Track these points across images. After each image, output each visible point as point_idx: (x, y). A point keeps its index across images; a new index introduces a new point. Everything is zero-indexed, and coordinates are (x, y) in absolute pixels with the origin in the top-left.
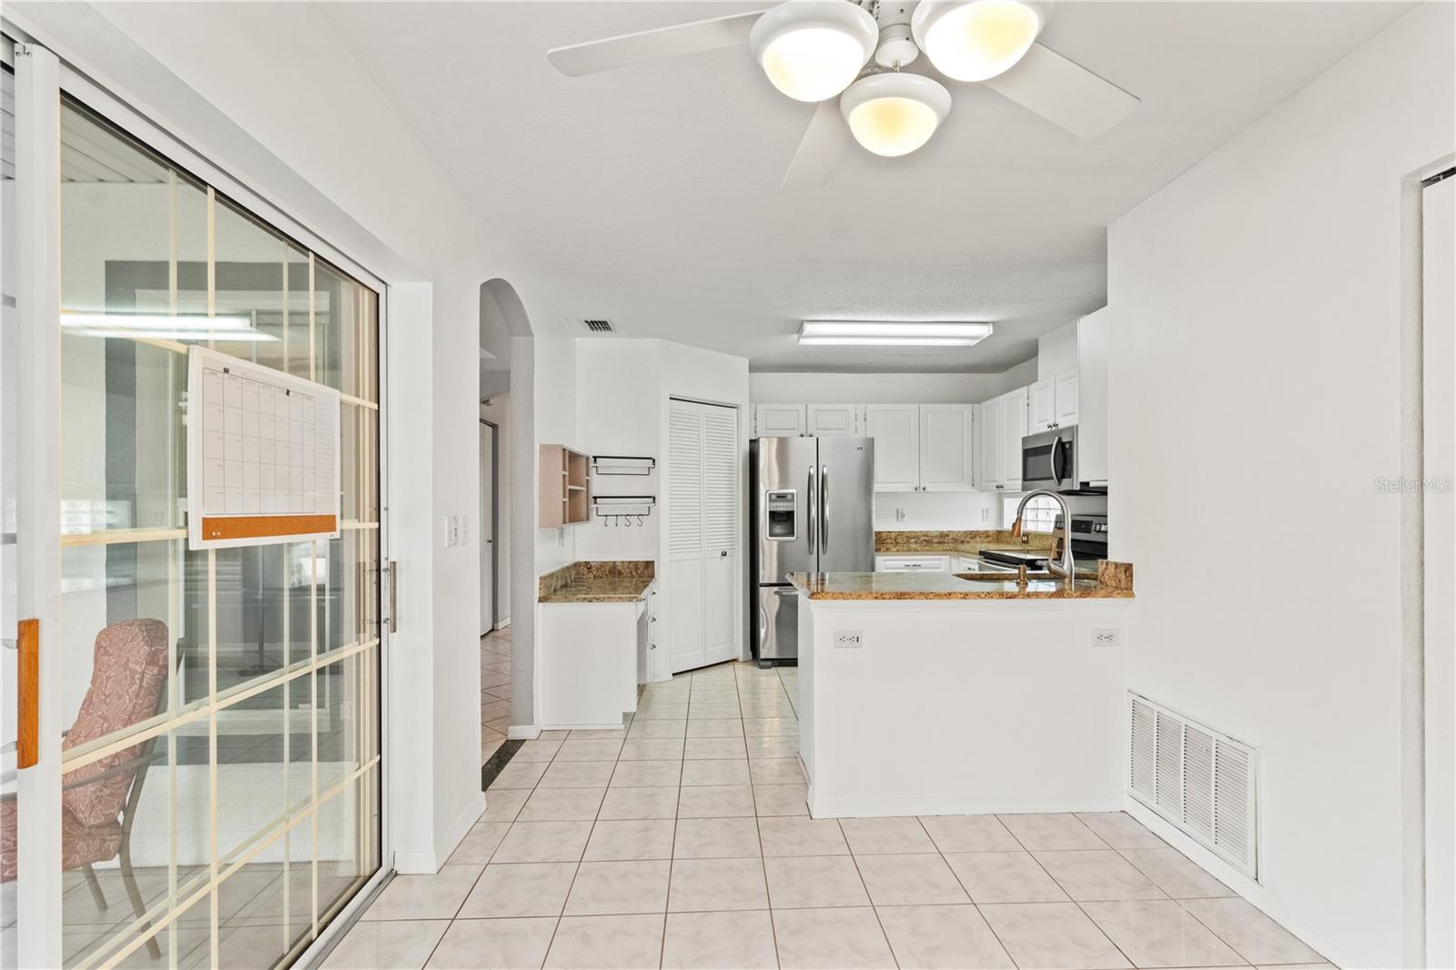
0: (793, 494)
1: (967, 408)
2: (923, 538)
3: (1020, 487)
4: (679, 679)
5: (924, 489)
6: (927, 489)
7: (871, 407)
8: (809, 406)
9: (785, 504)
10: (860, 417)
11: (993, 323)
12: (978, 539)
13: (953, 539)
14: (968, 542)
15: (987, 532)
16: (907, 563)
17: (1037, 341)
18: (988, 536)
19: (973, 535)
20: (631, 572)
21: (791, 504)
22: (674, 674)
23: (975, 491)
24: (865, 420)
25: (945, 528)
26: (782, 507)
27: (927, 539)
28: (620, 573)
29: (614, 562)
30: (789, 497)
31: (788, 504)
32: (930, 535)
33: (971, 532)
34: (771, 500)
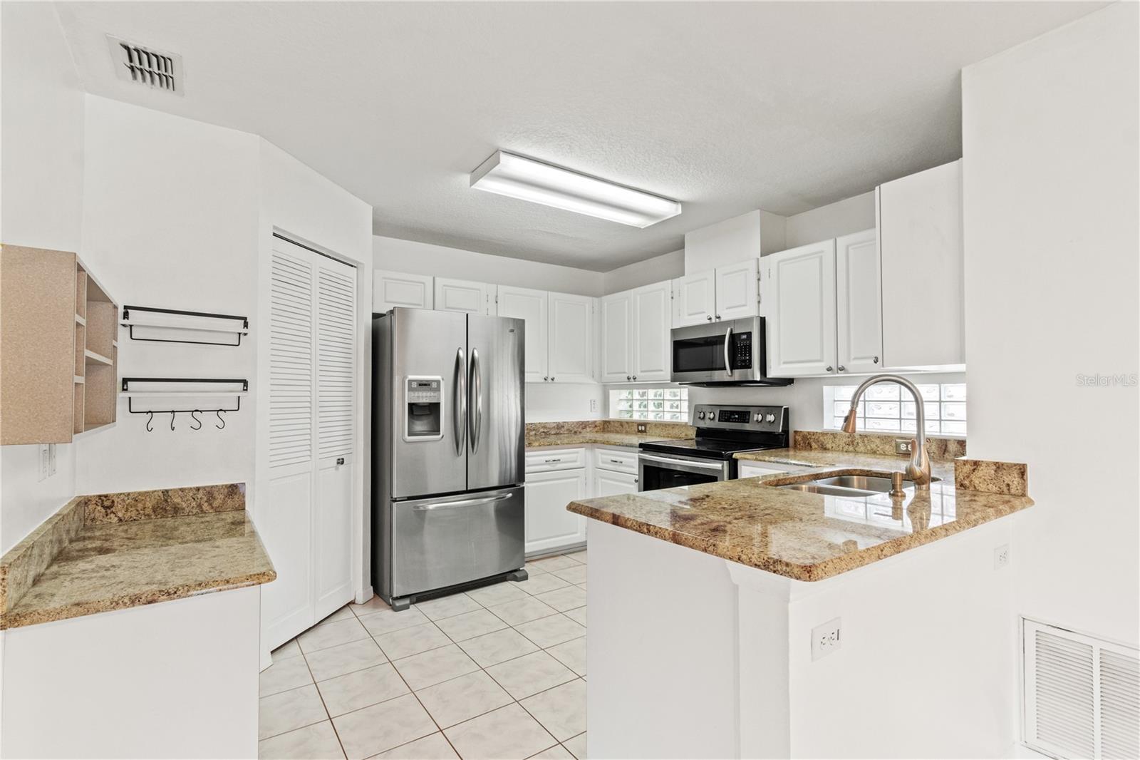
0: (438, 382)
1: (587, 300)
2: (542, 430)
3: (670, 378)
4: (279, 656)
5: (553, 379)
6: (555, 380)
7: (503, 289)
8: (437, 279)
9: (429, 394)
10: (492, 300)
11: (681, 202)
12: (588, 429)
13: (568, 430)
14: (580, 432)
15: (595, 422)
16: (548, 458)
17: (684, 236)
18: (596, 426)
19: (584, 425)
20: (200, 506)
21: (436, 394)
22: (272, 652)
23: (593, 382)
24: (497, 302)
25: (560, 419)
26: (424, 397)
27: (546, 431)
28: (176, 510)
29: (166, 492)
30: (434, 385)
31: (432, 394)
32: (548, 426)
33: (583, 422)
34: (410, 389)
